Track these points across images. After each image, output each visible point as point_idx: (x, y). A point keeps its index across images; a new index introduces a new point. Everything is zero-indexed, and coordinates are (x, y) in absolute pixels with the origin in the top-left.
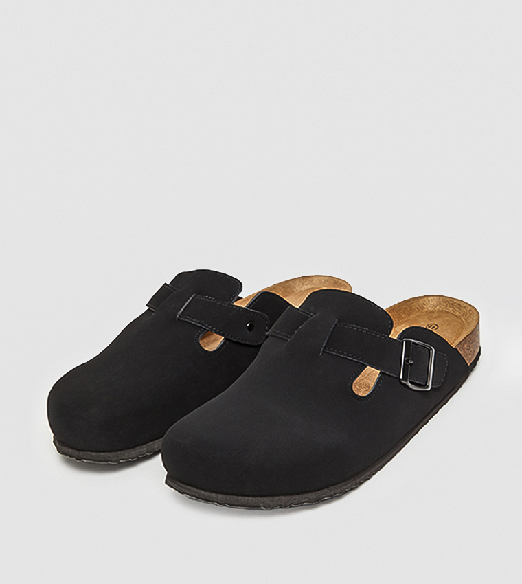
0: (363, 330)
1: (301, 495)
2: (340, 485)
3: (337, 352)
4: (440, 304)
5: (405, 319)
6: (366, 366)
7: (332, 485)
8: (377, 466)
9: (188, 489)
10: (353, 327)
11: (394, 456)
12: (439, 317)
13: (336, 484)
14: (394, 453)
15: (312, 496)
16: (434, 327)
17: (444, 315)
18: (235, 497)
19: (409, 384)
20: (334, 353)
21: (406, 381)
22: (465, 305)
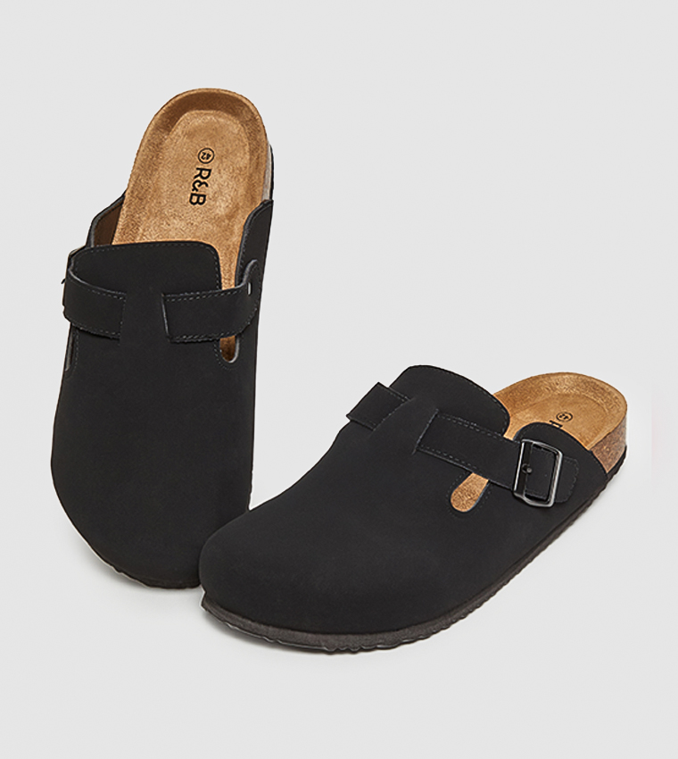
0: (470, 425)
1: (374, 636)
2: (426, 624)
3: (435, 452)
4: (578, 385)
5: (531, 403)
6: (471, 473)
7: (416, 625)
8: (476, 602)
9: (231, 617)
10: (458, 421)
11: (499, 589)
12: (575, 403)
13: (420, 623)
14: (498, 586)
15: (389, 636)
16: (567, 417)
17: (582, 400)
18: (290, 632)
19: (525, 499)
20: (431, 453)
21: (521, 493)
22: (610, 390)
